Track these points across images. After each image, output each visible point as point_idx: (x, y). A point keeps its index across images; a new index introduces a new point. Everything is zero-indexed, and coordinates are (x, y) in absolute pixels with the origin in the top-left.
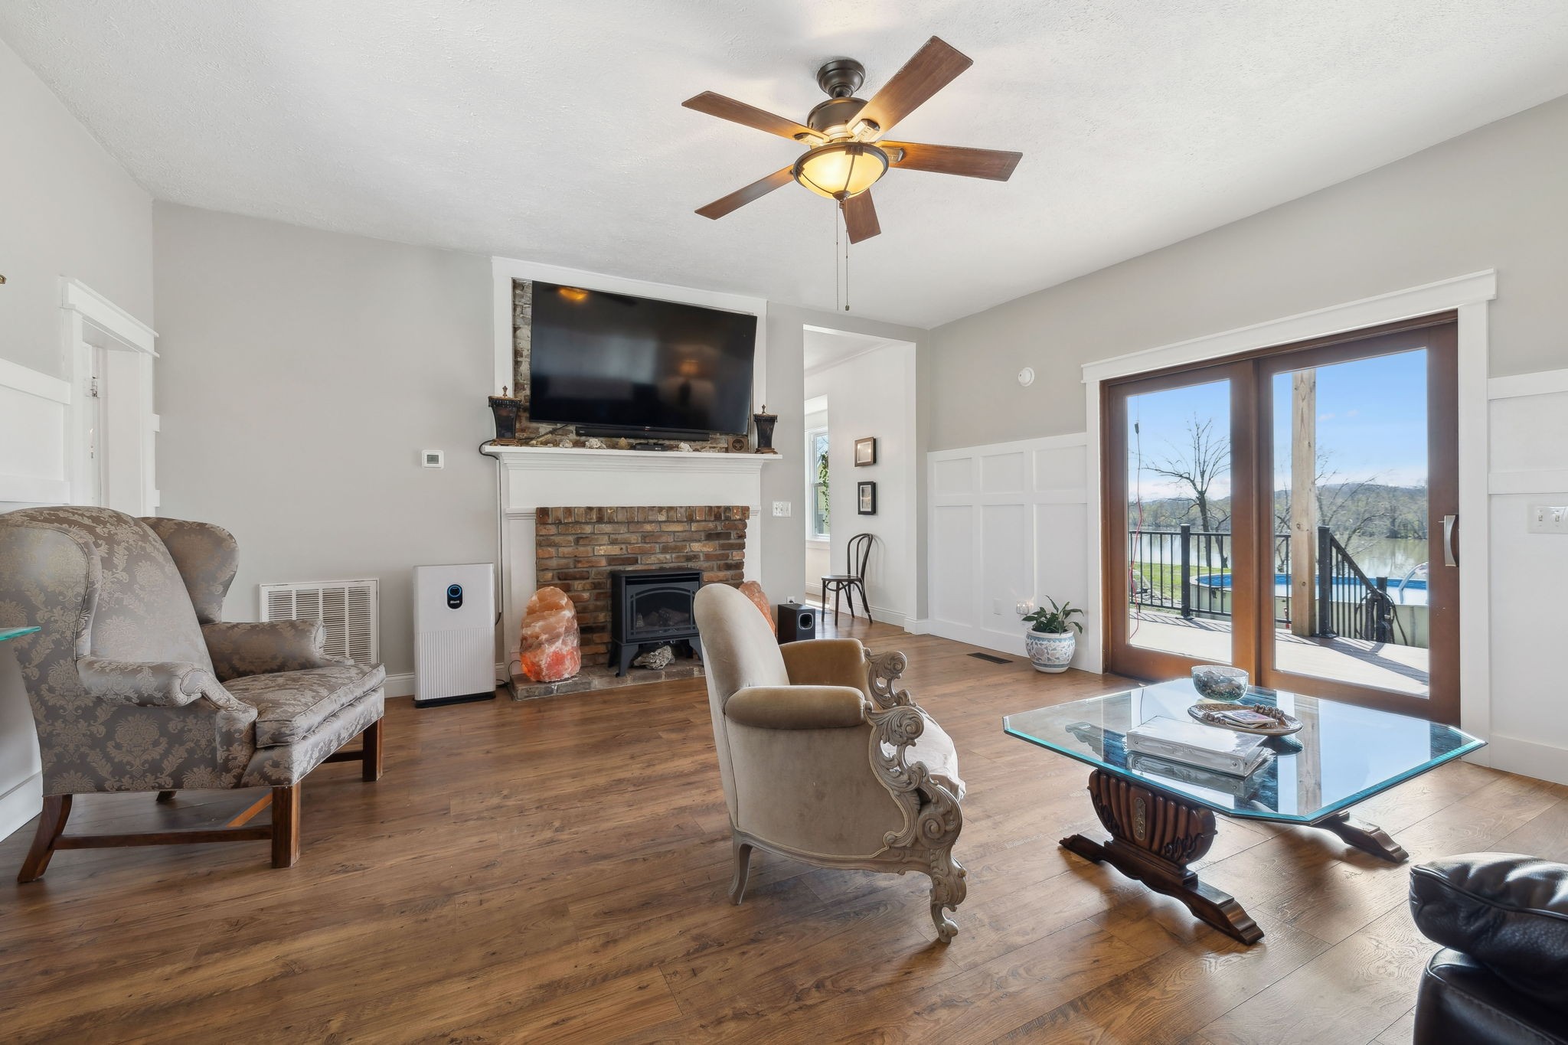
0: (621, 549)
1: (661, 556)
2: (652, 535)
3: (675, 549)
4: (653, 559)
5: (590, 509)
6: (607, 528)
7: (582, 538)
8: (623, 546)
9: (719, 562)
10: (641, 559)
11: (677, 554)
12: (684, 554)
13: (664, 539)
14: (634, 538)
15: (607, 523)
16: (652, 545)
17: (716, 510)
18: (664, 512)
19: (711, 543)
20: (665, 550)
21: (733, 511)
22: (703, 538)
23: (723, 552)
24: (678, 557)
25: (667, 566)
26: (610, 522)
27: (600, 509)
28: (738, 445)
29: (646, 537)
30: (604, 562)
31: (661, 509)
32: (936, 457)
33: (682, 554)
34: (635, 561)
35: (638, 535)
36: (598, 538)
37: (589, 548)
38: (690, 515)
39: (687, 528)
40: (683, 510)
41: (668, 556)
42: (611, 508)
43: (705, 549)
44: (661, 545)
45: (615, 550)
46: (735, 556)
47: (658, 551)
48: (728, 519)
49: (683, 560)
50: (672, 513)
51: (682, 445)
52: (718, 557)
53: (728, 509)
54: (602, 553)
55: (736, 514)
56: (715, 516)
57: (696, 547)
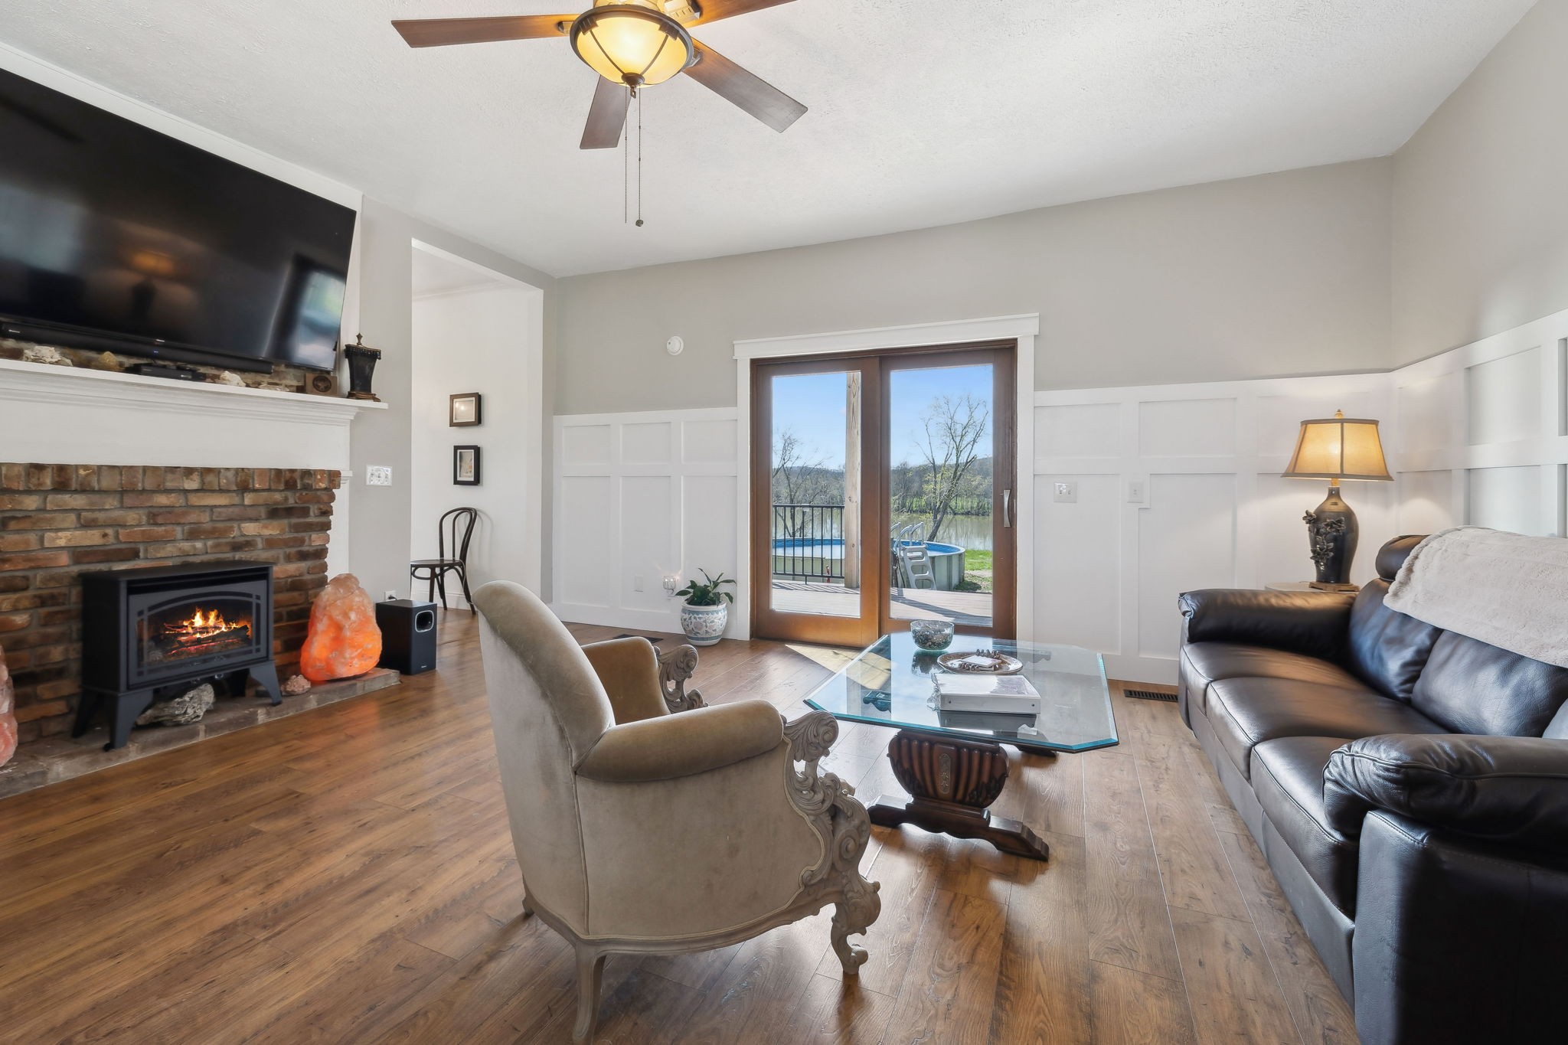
0: (105, 535)
1: (186, 546)
2: (170, 513)
3: (212, 533)
4: (170, 549)
5: (39, 468)
6: (78, 501)
7: (14, 518)
8: (110, 531)
9: (288, 550)
10: (146, 550)
11: (216, 541)
12: (228, 540)
13: (193, 517)
14: (131, 517)
15: (76, 491)
16: (169, 528)
17: (288, 475)
18: (196, 476)
19: (275, 523)
20: (193, 534)
21: (316, 477)
22: (263, 515)
23: (296, 535)
24: (217, 545)
25: (197, 560)
26: (84, 489)
27: (61, 469)
28: (321, 385)
29: (154, 517)
30: (64, 559)
31: (189, 472)
32: (568, 423)
33: (224, 540)
34: (135, 555)
35: (141, 512)
36: (52, 519)
37: (32, 537)
38: (244, 480)
39: (236, 500)
40: (230, 475)
41: (199, 545)
42: (86, 467)
43: (267, 532)
44: (186, 528)
45: (92, 538)
46: (316, 540)
47: (179, 536)
48: (307, 487)
49: (228, 549)
50: (210, 478)
51: (227, 374)
52: (286, 543)
53: (307, 473)
54: (62, 543)
55: (320, 480)
56: (287, 483)
57: (250, 529)
